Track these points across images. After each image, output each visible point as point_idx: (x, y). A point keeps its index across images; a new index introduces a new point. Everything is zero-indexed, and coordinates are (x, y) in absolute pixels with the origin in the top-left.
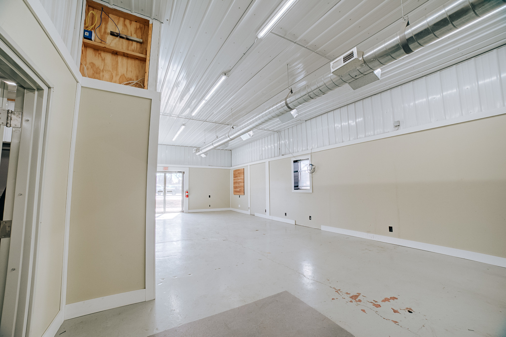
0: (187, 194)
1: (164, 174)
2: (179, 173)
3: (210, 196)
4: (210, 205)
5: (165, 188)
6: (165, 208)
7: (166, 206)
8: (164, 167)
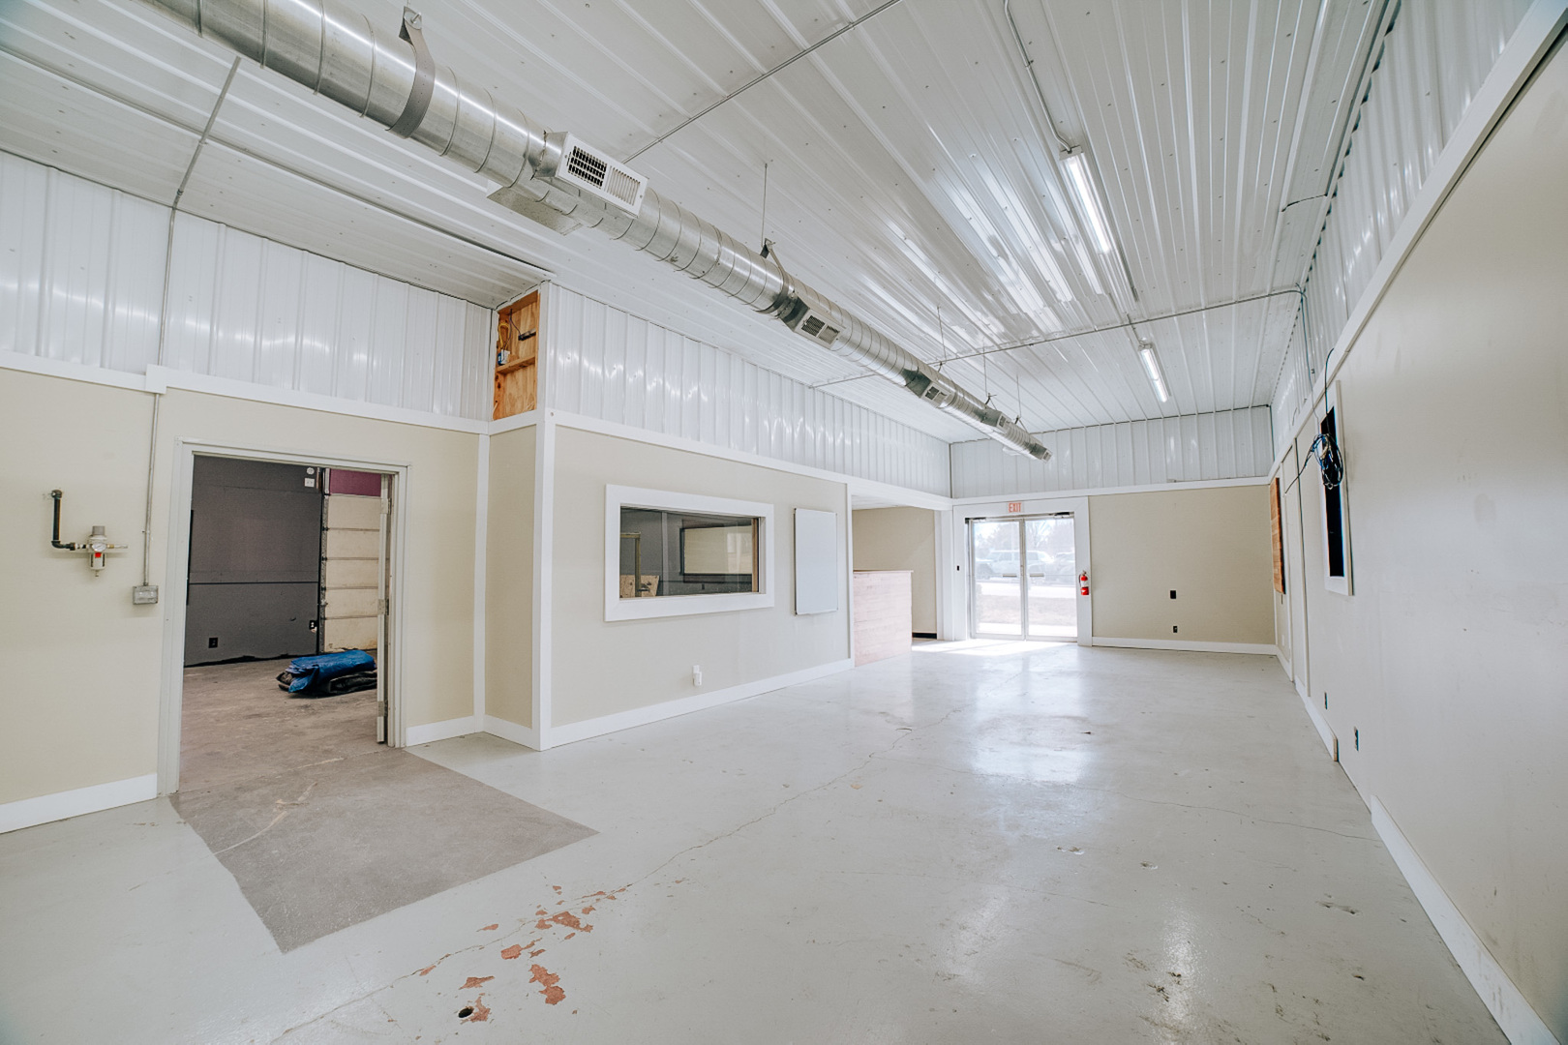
0: (1083, 584)
1: (1018, 523)
2: (1059, 516)
3: (1173, 595)
4: (1175, 627)
5: (1023, 566)
6: (1025, 625)
7: (1030, 619)
8: (1010, 503)
